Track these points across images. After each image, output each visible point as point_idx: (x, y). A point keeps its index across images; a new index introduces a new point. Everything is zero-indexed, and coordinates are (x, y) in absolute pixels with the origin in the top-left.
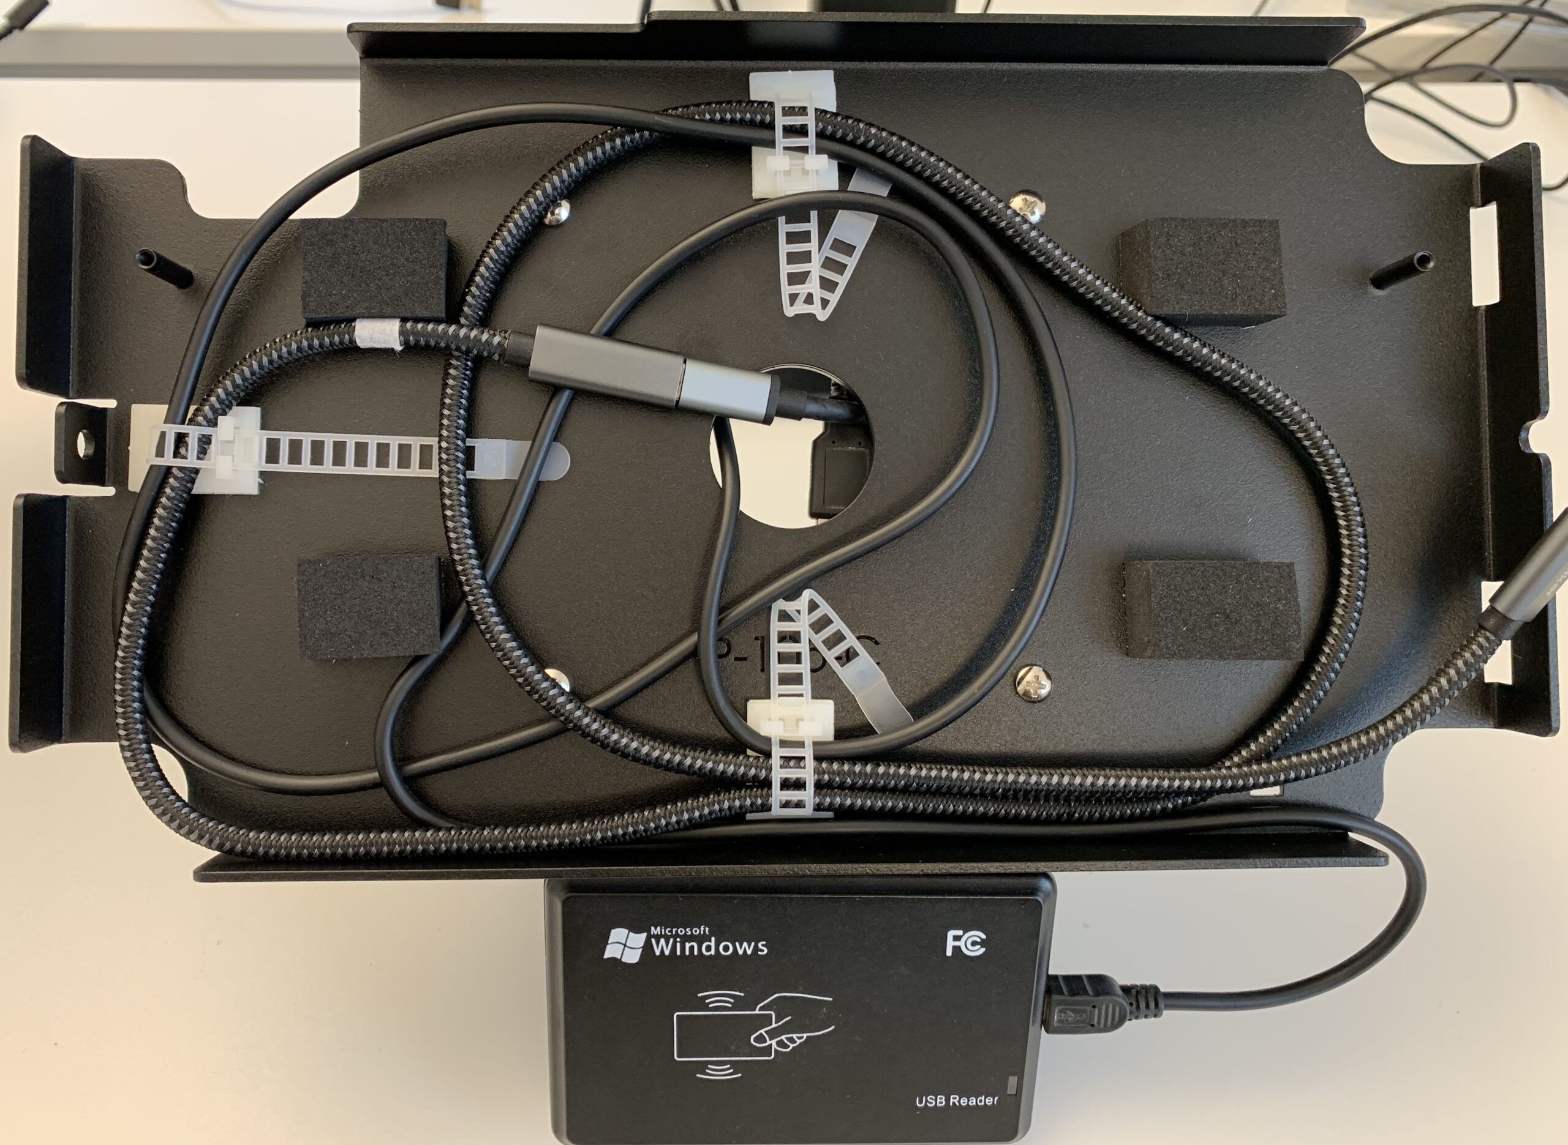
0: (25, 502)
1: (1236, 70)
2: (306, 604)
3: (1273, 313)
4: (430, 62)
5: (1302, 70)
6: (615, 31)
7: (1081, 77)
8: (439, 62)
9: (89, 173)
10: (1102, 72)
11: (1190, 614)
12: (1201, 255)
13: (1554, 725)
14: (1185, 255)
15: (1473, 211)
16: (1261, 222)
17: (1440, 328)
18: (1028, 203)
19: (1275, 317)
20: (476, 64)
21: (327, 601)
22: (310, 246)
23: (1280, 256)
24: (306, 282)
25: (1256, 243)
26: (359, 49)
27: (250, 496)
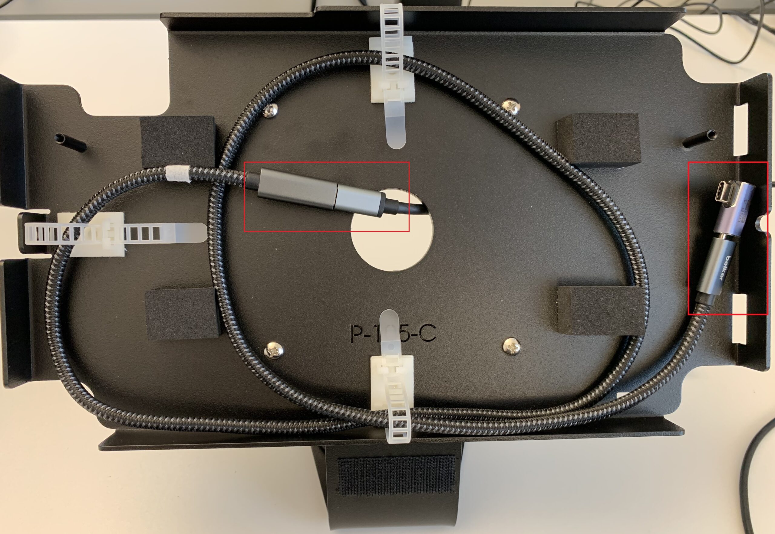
0: (4, 264)
1: (618, 35)
2: (150, 313)
3: (634, 162)
4: (205, 33)
5: (652, 34)
6: (299, 17)
7: (539, 39)
8: (209, 33)
9: (30, 92)
10: (549, 36)
11: (590, 313)
12: (599, 132)
13: (767, 366)
14: (591, 132)
15: (736, 108)
16: (629, 115)
17: (717, 167)
18: (512, 105)
19: (635, 163)
20: (228, 33)
21: (160, 311)
22: (145, 131)
23: (639, 132)
24: (143, 150)
25: (626, 126)
26: (167, 26)
27: (120, 257)
